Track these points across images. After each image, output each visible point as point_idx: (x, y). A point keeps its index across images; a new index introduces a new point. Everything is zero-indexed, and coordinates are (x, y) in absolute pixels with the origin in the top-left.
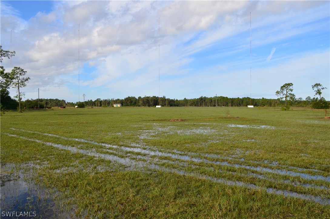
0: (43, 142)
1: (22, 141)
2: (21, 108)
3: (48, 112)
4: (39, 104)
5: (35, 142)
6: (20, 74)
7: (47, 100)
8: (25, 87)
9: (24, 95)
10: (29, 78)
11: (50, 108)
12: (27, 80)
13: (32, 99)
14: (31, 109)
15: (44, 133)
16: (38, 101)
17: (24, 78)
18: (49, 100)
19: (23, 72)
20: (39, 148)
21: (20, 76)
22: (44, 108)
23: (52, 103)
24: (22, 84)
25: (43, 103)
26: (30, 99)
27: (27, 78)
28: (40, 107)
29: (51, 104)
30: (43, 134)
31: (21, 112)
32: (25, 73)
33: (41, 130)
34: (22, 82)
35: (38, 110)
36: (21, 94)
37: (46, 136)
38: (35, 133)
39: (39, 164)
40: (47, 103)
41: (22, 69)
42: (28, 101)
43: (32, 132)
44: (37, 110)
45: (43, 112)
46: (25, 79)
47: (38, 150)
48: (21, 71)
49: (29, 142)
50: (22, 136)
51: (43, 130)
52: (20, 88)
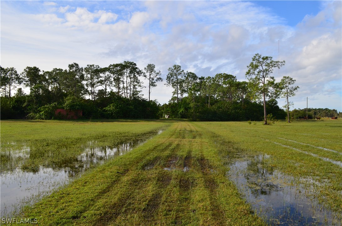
0: (319, 156)
1: (297, 153)
2: (290, 118)
3: (317, 123)
4: (308, 114)
5: (310, 156)
6: (289, 83)
7: (315, 109)
8: (294, 96)
9: (293, 104)
10: (298, 87)
11: (319, 119)
12: (296, 89)
13: (299, 109)
14: (299, 119)
15: (318, 146)
16: (306, 111)
17: (292, 87)
18: (318, 109)
19: (292, 81)
20: (316, 163)
21: (289, 85)
22: (312, 118)
23: (321, 113)
24: (291, 93)
25: (311, 113)
26: (297, 109)
27: (296, 87)
28: (308, 117)
29: (320, 115)
30: (318, 148)
31: (290, 122)
32: (294, 82)
33: (314, 143)
34: (291, 91)
35: (307, 120)
36: (290, 103)
37: (321, 151)
38: (308, 146)
39: (319, 181)
40: (315, 113)
41: (291, 78)
42: (295, 111)
43: (305, 144)
44: (305, 120)
45: (312, 123)
46: (294, 88)
47: (315, 165)
48: (290, 80)
49: (304, 155)
50: (295, 147)
51: (316, 143)
52: (289, 98)
